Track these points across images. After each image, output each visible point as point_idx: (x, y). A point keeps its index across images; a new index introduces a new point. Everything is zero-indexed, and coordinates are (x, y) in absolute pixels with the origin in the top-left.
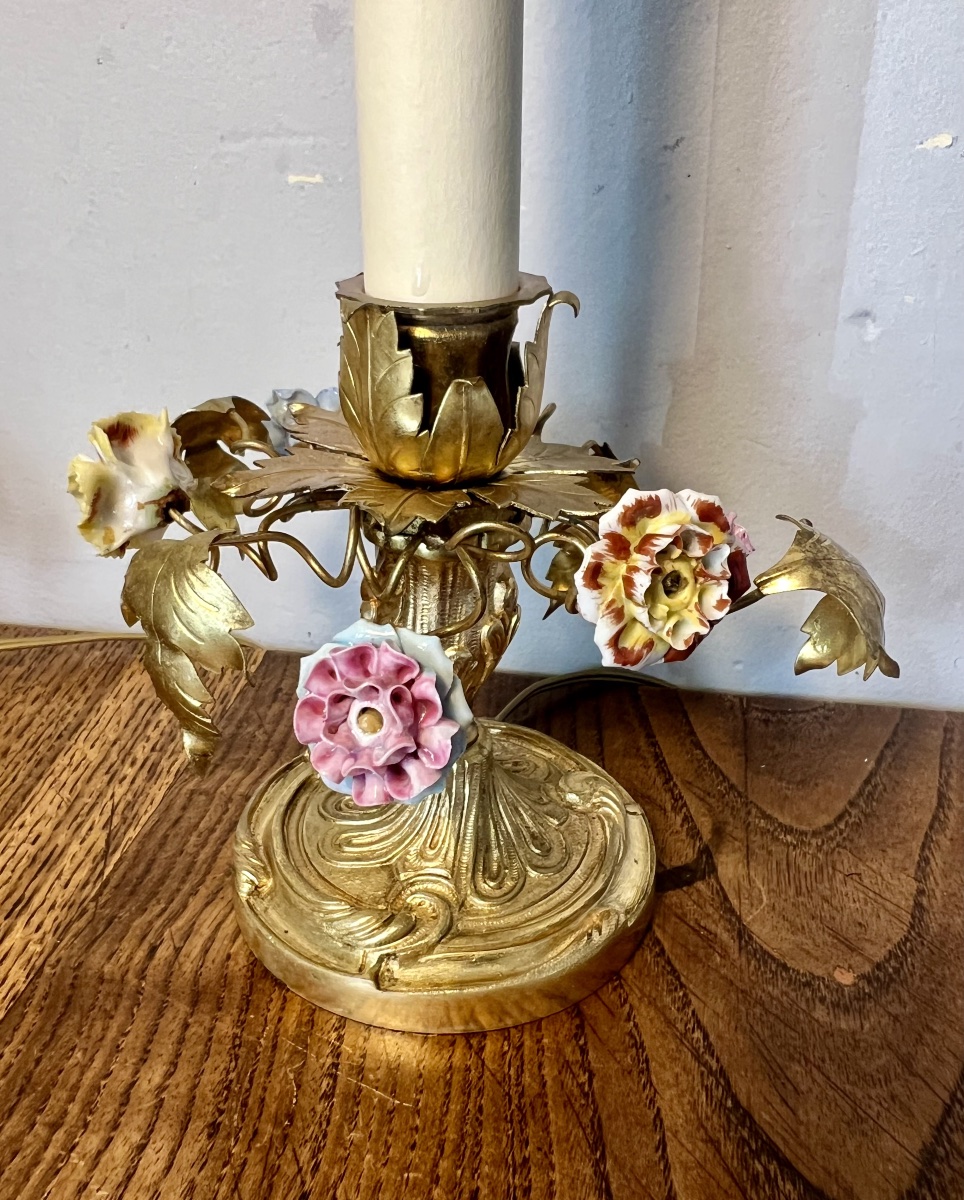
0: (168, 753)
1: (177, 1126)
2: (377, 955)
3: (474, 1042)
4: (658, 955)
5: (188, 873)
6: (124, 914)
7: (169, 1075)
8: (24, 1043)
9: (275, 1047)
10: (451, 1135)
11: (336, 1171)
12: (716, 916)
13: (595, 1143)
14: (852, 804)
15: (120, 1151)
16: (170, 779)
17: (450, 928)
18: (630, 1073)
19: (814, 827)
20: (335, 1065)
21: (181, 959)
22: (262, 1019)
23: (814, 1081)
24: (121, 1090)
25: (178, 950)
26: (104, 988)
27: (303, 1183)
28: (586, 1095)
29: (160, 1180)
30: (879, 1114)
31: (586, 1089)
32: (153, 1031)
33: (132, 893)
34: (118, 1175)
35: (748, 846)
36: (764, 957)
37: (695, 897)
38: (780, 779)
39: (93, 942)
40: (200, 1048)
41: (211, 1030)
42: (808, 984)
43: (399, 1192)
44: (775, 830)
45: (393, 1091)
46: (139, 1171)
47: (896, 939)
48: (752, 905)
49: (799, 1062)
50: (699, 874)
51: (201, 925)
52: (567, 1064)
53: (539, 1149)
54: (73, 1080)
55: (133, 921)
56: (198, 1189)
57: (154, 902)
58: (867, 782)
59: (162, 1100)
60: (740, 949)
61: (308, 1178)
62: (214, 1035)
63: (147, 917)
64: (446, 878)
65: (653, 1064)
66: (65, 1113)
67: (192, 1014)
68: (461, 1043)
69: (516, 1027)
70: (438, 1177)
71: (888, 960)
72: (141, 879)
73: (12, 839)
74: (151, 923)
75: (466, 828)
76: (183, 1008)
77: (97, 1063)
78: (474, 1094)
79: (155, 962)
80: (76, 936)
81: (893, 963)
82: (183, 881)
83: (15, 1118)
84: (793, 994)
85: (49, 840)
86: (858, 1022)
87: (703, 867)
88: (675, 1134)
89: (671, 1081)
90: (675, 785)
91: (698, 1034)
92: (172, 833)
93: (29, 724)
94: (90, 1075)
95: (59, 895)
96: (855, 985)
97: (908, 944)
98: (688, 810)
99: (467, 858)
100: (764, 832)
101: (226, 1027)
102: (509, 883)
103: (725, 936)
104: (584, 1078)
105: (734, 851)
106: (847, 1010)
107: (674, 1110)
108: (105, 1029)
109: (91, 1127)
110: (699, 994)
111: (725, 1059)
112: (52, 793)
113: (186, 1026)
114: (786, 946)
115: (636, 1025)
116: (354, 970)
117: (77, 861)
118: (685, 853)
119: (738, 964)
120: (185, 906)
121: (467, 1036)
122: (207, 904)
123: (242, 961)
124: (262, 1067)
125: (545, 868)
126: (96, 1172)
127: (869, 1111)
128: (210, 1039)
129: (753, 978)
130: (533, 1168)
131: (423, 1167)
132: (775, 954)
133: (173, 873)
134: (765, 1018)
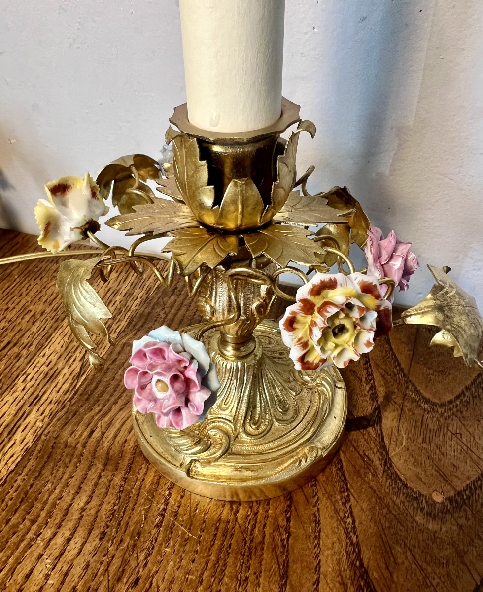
0: (117, 321)
1: (86, 532)
2: (189, 459)
3: (234, 507)
4: (339, 469)
5: (115, 391)
6: (82, 410)
7: (88, 503)
8: (27, 475)
9: (138, 494)
10: (213, 558)
11: (154, 568)
12: (375, 450)
13: (283, 575)
14: (467, 388)
15: (59, 540)
17: (227, 450)
18: (310, 536)
19: (442, 401)
20: (165, 510)
21: (104, 439)
22: (135, 478)
23: (406, 558)
24: (65, 507)
25: (103, 434)
26: (67, 450)
27: (138, 572)
28: (284, 546)
29: (74, 559)
30: (438, 584)
31: (285, 542)
32: (84, 477)
33: (87, 399)
34: (56, 553)
35: (402, 409)
36: (396, 478)
37: (366, 437)
38: (429, 368)
39: (66, 424)
40: (104, 490)
41: (111, 481)
42: (416, 499)
43: (182, 586)
44: (420, 400)
45: (190, 529)
46: (66, 552)
47: (473, 478)
48: (396, 445)
49: (401, 545)
50: (371, 423)
51: (116, 421)
52: (278, 527)
53: (255, 573)
54: (45, 499)
55: (86, 414)
56: (91, 566)
57: (96, 405)
59: (82, 516)
60: (384, 471)
61: (141, 570)
62: (112, 483)
63: (92, 413)
64: (230, 422)
65: (322, 534)
66: (39, 516)
67: (103, 471)
68: (227, 507)
69: (257, 501)
70: (202, 581)
71: (465, 491)
72: (93, 391)
73: (38, 362)
74: (93, 417)
75: (243, 396)
76: (100, 466)
77: (57, 491)
78: (228, 537)
79: (91, 439)
80: (58, 420)
81: (467, 492)
82: (112, 395)
83: (17, 514)
84: (406, 504)
85: (55, 364)
86: (439, 526)
87: (375, 419)
88: (325, 577)
89: (330, 546)
90: (370, 365)
91: (350, 520)
92: (111, 367)
93: (55, 298)
94: (53, 496)
95: (55, 396)
96: (443, 503)
97: (479, 482)
98: (374, 382)
99: (243, 411)
100: (414, 401)
101: (117, 480)
102: (263, 427)
103: (377, 463)
104: (285, 537)
105: (394, 411)
106: (434, 518)
107: (328, 566)
108: (63, 473)
109: (49, 525)
110: (355, 496)
111: (361, 538)
112: (60, 338)
113: (100, 477)
114: (409, 474)
115: (318, 509)
116: (178, 464)
117: (65, 378)
118: (366, 408)
119: (380, 481)
120: (110, 410)
121: (232, 503)
122: (121, 410)
123: (131, 444)
124: (131, 505)
125: (283, 421)
126: (47, 549)
127: (433, 581)
128: (109, 486)
129: (387, 490)
130: (249, 584)
131: (196, 573)
132: (402, 477)
133: (108, 390)
134: (388, 516)
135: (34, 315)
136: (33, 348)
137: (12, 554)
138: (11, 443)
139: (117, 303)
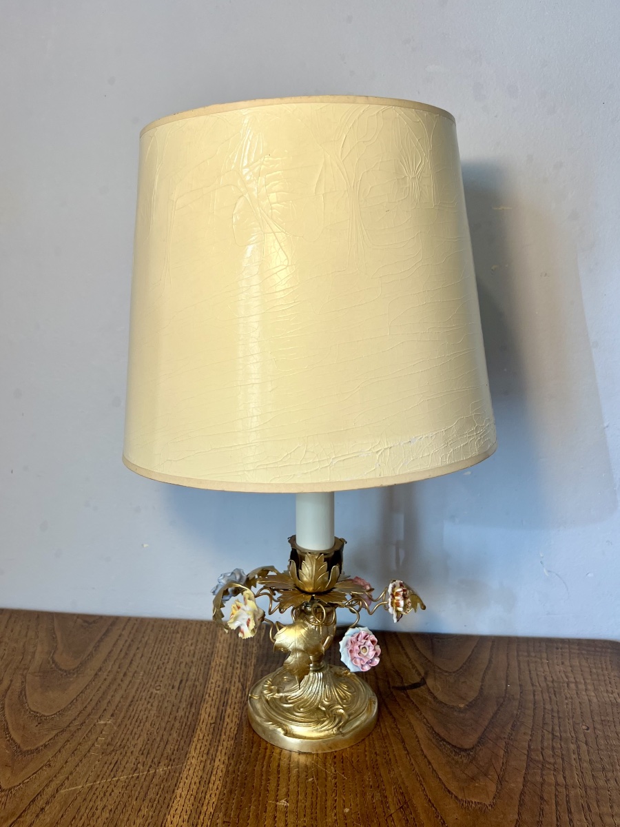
12: (427, 694)
13: (402, 742)
14: (464, 664)
16: (253, 667)
18: (409, 728)
19: (453, 671)
23: (454, 727)
28: (398, 733)
30: (469, 732)
35: (435, 677)
36: (441, 702)
37: (422, 690)
38: (443, 658)
42: (452, 707)
44: (442, 672)
47: (475, 696)
48: (436, 691)
49: (450, 723)
50: (422, 685)
58: (469, 658)
60: (434, 701)
65: (414, 726)
71: (473, 701)
84: (448, 710)
85: (223, 686)
86: (464, 714)
88: (421, 739)
89: (419, 729)
90: (412, 661)
91: (425, 720)
96: (464, 707)
97: (478, 697)
98: (417, 668)
100: (439, 673)
103: (430, 698)
104: (397, 730)
105: (431, 678)
106: (462, 712)
107: (421, 735)
110: (424, 711)
111: (432, 724)
112: (215, 673)
114: (446, 700)
119: (434, 704)
129: (438, 707)
134: (441, 715)
135: (186, 664)
136: (201, 680)
137: (263, 761)
138: (226, 723)
139: (241, 650)
